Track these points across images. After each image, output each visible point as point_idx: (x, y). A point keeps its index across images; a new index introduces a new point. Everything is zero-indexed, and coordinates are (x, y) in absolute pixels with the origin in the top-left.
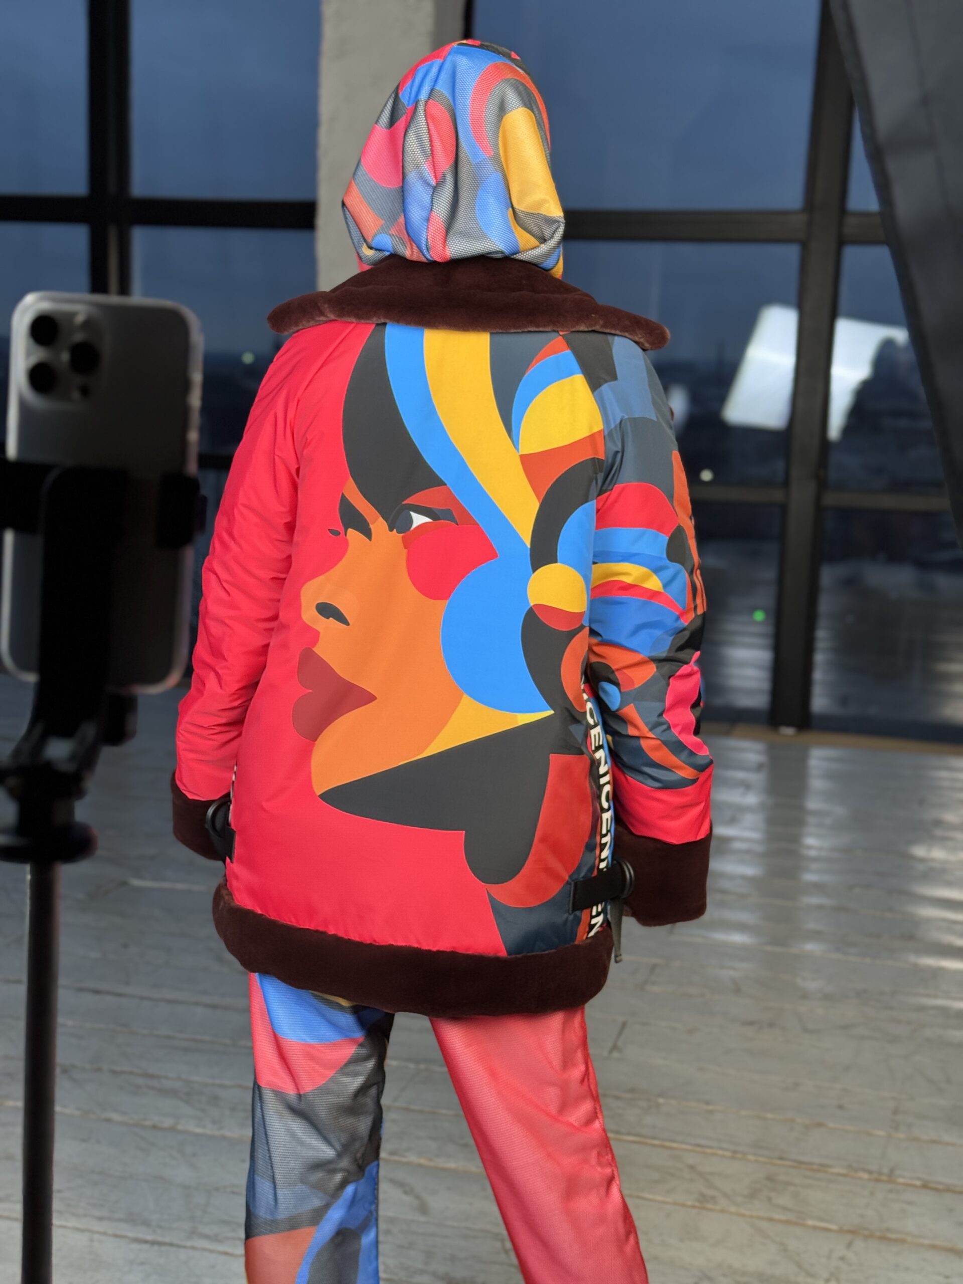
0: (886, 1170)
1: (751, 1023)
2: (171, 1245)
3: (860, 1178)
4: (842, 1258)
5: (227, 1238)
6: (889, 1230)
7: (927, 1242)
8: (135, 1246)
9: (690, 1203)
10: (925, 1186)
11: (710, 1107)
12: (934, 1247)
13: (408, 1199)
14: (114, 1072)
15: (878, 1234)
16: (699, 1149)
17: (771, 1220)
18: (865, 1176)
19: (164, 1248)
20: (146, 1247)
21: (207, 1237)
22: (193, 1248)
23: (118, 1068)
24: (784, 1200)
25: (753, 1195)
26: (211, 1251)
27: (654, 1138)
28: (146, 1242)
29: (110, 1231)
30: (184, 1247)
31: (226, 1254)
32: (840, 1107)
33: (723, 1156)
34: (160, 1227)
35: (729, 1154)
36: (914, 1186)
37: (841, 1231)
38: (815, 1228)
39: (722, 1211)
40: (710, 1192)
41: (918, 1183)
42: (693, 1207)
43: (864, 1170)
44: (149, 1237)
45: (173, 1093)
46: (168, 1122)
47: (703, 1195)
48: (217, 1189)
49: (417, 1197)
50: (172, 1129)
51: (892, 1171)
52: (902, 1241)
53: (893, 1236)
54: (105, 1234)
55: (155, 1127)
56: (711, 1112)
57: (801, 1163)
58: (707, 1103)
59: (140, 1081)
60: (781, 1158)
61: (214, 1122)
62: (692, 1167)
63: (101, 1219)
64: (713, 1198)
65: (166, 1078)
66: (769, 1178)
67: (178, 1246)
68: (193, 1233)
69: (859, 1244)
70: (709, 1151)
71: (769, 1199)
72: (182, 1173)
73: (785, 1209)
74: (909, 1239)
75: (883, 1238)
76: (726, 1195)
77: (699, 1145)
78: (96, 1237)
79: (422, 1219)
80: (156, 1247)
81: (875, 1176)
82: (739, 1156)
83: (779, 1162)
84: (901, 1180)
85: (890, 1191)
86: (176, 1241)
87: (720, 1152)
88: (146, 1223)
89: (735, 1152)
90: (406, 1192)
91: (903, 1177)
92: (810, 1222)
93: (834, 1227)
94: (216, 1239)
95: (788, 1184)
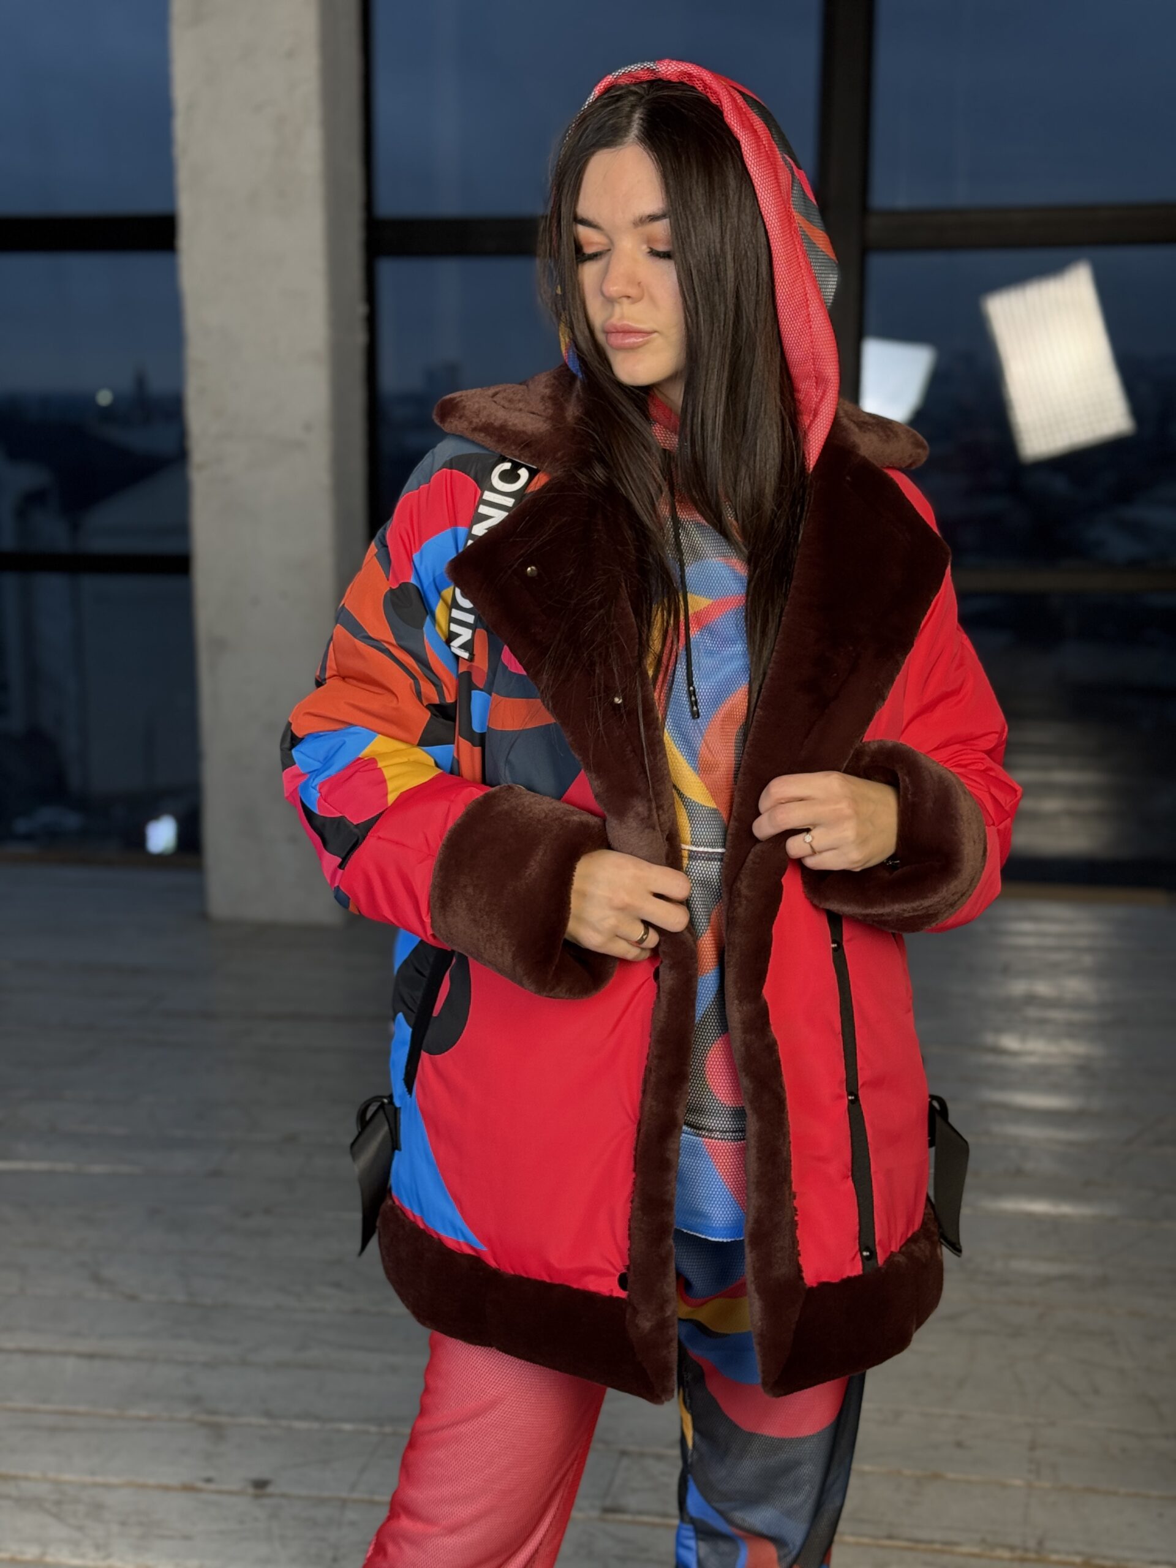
0: (1032, 1544)
43: (1003, 1545)
51: (1041, 1544)
57: (917, 1541)
60: (889, 1537)
81: (1019, 1553)
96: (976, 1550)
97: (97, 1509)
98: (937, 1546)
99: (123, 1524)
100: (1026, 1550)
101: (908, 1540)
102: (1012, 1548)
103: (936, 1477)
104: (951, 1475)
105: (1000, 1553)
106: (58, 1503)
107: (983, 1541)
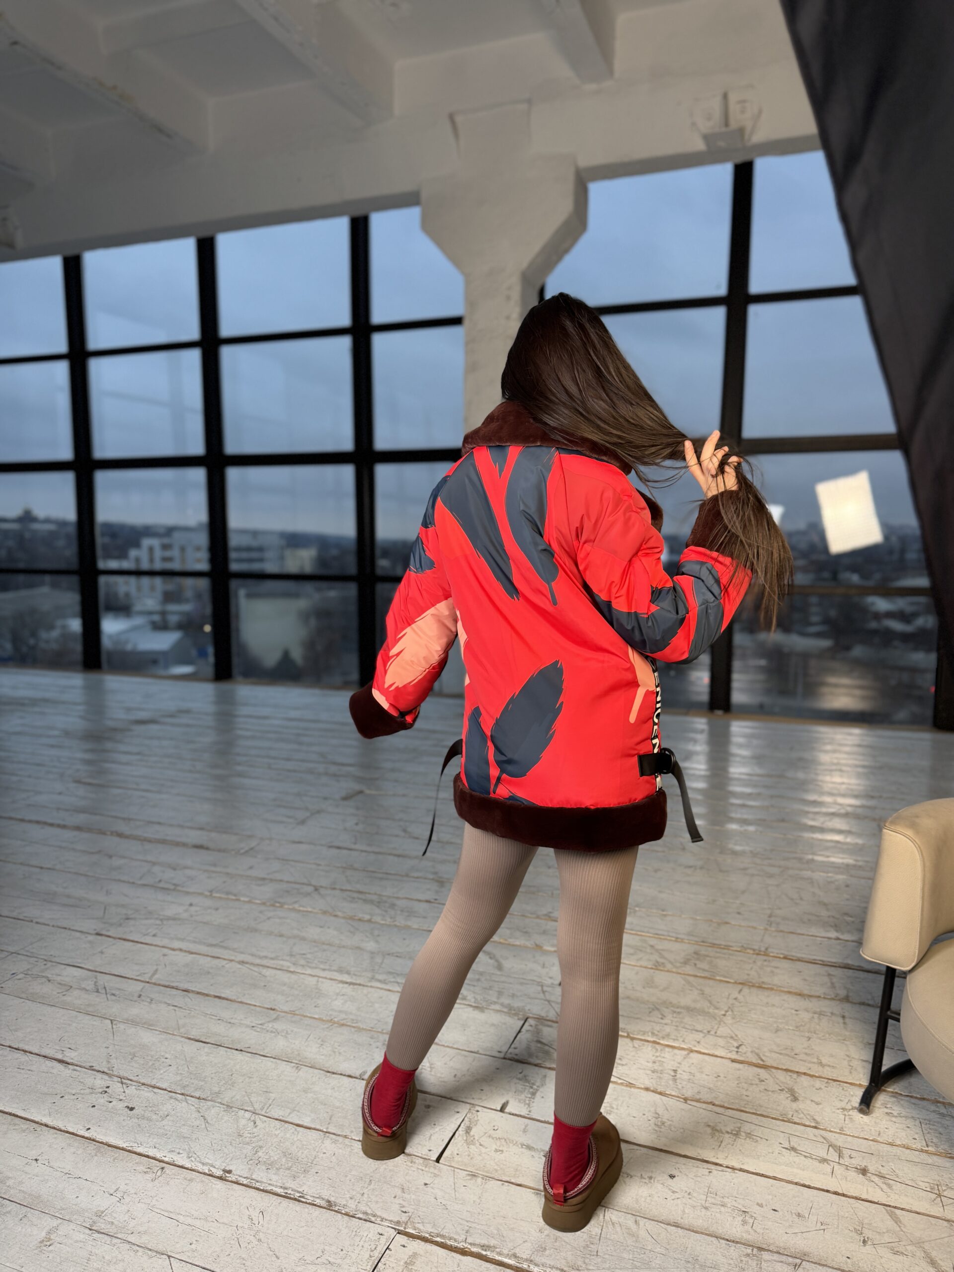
0: (763, 949)
1: (690, 867)
2: (360, 985)
3: (748, 953)
4: (736, 999)
5: (391, 982)
6: (763, 983)
7: (786, 990)
8: (341, 985)
9: (650, 966)
10: (785, 958)
11: (664, 913)
12: (789, 992)
13: (491, 961)
14: (342, 890)
15: (757, 985)
16: (656, 936)
17: (696, 976)
18: (751, 952)
19: (356, 987)
20: (346, 986)
21: (380, 981)
22: (371, 987)
23: (344, 888)
24: (704, 965)
25: (686, 962)
26: (381, 989)
27: (632, 930)
28: (347, 983)
29: (328, 977)
30: (367, 986)
31: (389, 990)
32: (739, 913)
33: (671, 940)
34: (355, 975)
35: (673, 939)
36: (779, 958)
37: (735, 983)
38: (721, 981)
39: (668, 971)
40: (661, 960)
41: (782, 956)
42: (652, 968)
43: (751, 949)
44: (349, 980)
45: (371, 902)
46: (367, 917)
47: (657, 962)
48: (389, 954)
49: (497, 961)
50: (369, 921)
51: (767, 949)
52: (772, 989)
53: (766, 986)
54: (326, 978)
55: (360, 920)
56: (665, 916)
57: (714, 944)
58: (663, 911)
59: (355, 895)
60: (703, 942)
61: (391, 918)
62: (652, 946)
63: (324, 970)
64: (663, 963)
65: (369, 893)
66: (695, 953)
67: (364, 986)
68: (373, 978)
69: (746, 990)
70: (662, 937)
71: (695, 965)
72: (371, 945)
73: (704, 970)
74: (775, 988)
75: (760, 987)
76: (670, 962)
77: (657, 934)
78: (320, 979)
79: (499, 973)
80: (351, 986)
81: (757, 952)
82: (679, 940)
83: (702, 944)
84: (771, 954)
85: (765, 960)
86: (362, 983)
87: (669, 938)
88: (348, 973)
89: (677, 938)
90: (491, 958)
91: (773, 952)
92: (718, 978)
93: (732, 981)
94: (383, 982)
95: (707, 956)
96: (739, 949)
97: (393, 906)
98: (722, 947)
99: (402, 911)
100: (760, 951)
101: (711, 943)
102: (754, 950)
103: (727, 923)
104: (733, 923)
105: (748, 951)
106: (379, 902)
107: (742, 946)
